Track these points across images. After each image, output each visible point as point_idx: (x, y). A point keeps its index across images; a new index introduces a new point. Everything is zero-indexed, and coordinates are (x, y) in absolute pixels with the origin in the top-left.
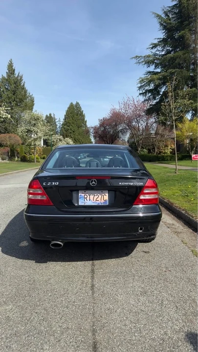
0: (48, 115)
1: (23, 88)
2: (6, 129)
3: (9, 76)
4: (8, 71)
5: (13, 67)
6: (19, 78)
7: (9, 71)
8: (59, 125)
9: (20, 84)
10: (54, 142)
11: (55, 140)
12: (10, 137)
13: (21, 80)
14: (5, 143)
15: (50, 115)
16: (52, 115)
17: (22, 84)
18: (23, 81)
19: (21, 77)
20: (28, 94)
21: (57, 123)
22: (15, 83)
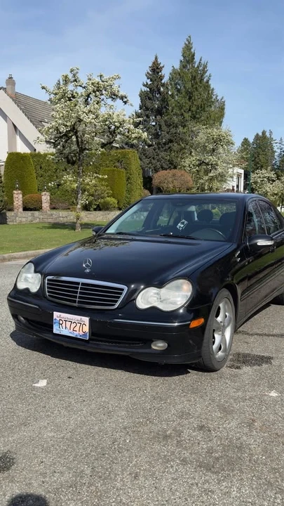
0: (260, 134)
1: (207, 86)
2: (171, 162)
3: (183, 66)
4: (182, 58)
5: (192, 50)
6: (201, 68)
7: (184, 57)
8: (279, 151)
9: (202, 80)
10: (256, 183)
11: (259, 180)
12: (174, 175)
13: (204, 71)
14: (165, 185)
15: (264, 133)
16: (268, 134)
17: (205, 80)
18: (207, 74)
19: (205, 66)
20: (214, 97)
21: (275, 149)
22: (194, 78)
